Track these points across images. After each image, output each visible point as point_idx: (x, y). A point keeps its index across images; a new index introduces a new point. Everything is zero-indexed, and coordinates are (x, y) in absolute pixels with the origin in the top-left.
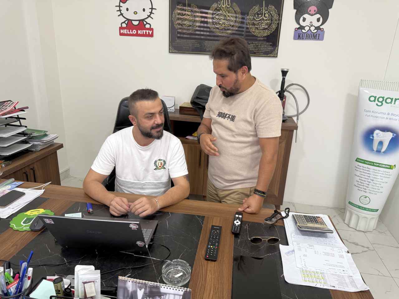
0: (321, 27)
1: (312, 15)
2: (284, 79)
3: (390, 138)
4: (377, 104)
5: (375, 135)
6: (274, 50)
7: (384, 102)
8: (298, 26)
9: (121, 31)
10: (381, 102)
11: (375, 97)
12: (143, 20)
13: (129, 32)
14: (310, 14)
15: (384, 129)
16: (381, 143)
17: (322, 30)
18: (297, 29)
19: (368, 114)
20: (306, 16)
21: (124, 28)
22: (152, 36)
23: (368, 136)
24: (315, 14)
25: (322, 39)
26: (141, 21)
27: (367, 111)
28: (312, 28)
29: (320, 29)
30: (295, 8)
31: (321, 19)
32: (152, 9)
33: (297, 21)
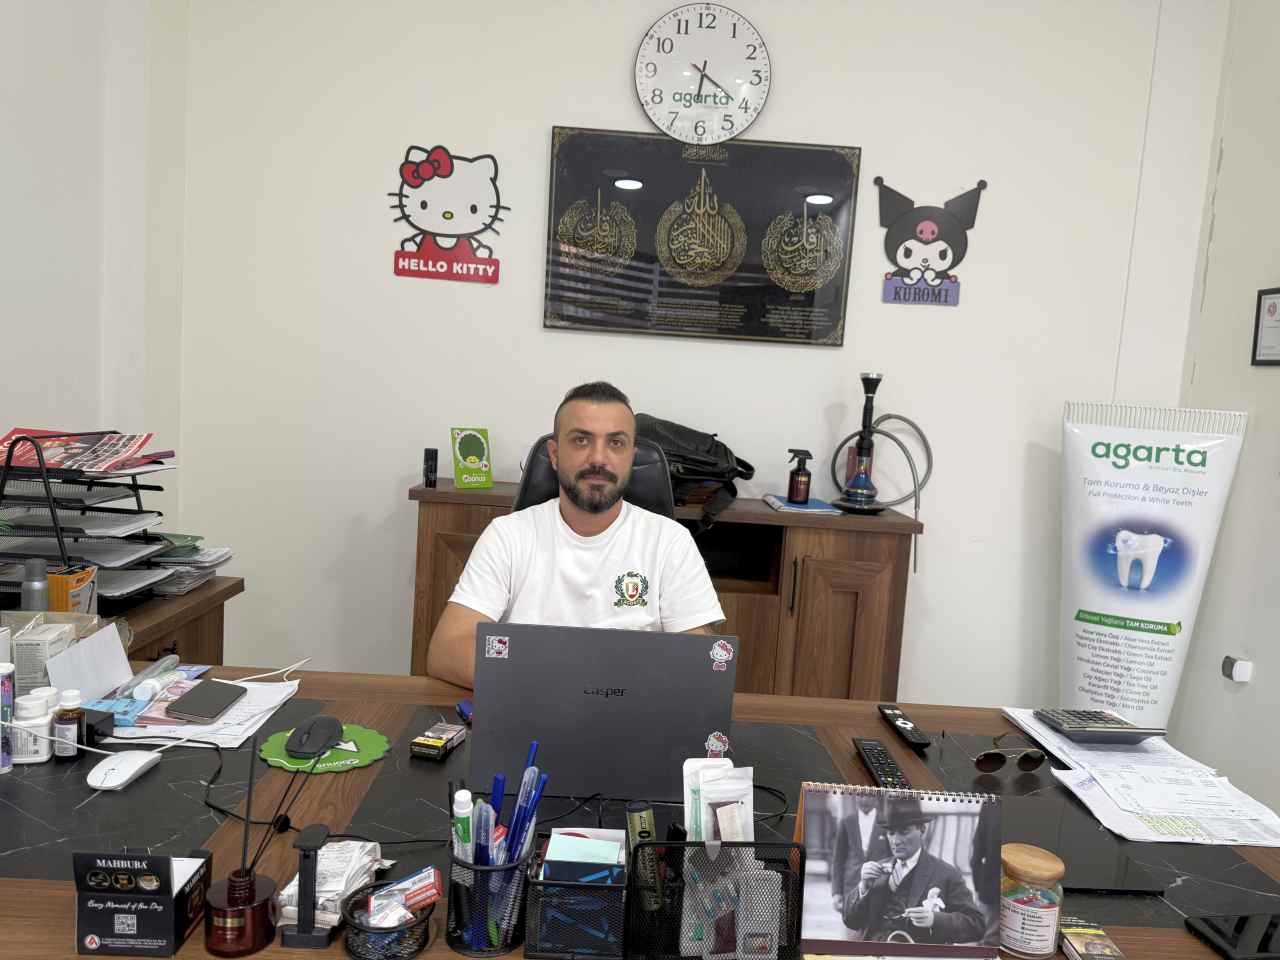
0: (951, 273)
1: (927, 243)
2: (869, 402)
3: (1159, 550)
4: (1114, 464)
5: (1119, 544)
6: (834, 327)
7: (1131, 458)
9: (401, 263)
11: (1108, 446)
12: (471, 236)
13: (426, 265)
14: (920, 240)
15: (1140, 528)
16: (1137, 565)
17: (954, 281)
18: (889, 277)
19: (1095, 488)
20: (911, 244)
21: (410, 255)
22: (494, 279)
23: (1102, 547)
24: (934, 241)
25: (955, 303)
26: (464, 239)
27: (1092, 483)
28: (929, 275)
29: (949, 277)
30: (883, 224)
31: (950, 254)
32: (498, 207)
33: (891, 255)
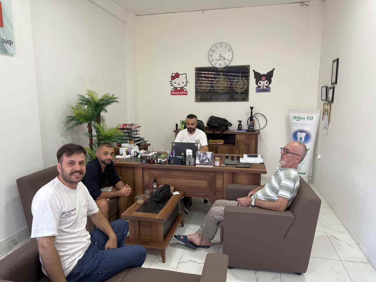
0: (269, 86)
1: (264, 81)
2: (252, 111)
3: (305, 135)
4: (297, 120)
5: (298, 135)
6: (247, 98)
7: (300, 119)
8: (258, 86)
9: (172, 93)
10: (299, 119)
11: (296, 117)
12: (183, 87)
13: (176, 93)
14: (262, 81)
15: (301, 131)
16: (301, 138)
17: (269, 87)
18: (257, 88)
19: (294, 125)
20: (261, 81)
21: (173, 91)
22: (187, 94)
23: (295, 135)
26: (182, 88)
28: (264, 87)
29: (268, 87)
30: (255, 78)
31: (268, 83)
32: (187, 82)
33: (257, 84)
